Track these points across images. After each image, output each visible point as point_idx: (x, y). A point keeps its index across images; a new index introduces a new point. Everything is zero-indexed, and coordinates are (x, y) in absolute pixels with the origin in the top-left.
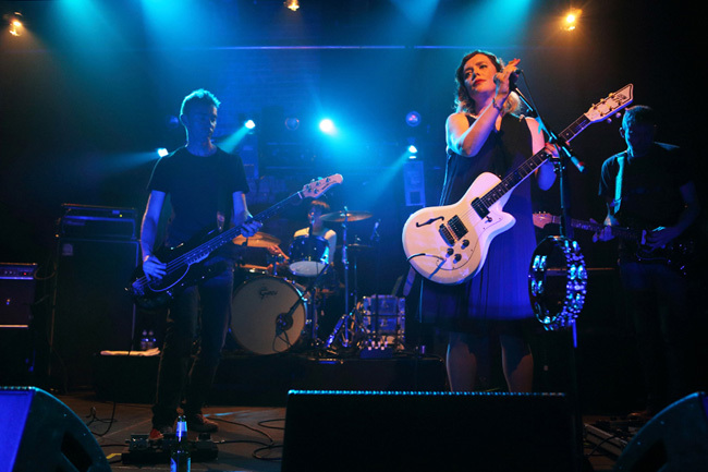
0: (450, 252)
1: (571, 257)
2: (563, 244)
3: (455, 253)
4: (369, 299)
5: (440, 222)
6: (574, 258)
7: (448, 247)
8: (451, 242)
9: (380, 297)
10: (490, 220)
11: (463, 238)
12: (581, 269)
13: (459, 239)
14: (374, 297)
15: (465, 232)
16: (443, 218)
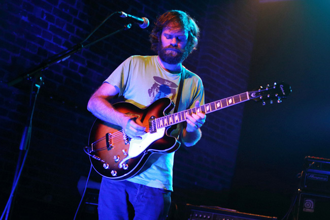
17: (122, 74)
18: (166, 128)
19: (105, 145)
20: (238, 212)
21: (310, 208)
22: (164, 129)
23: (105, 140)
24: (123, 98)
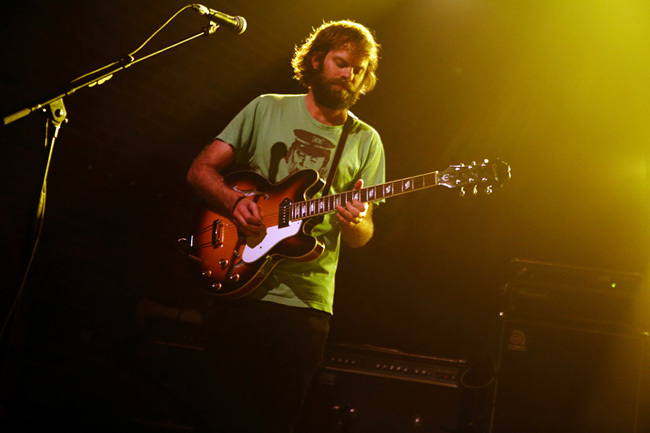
17: (243, 125)
18: (304, 221)
19: (210, 240)
20: (401, 353)
21: (519, 345)
22: (300, 221)
23: (211, 232)
24: (247, 166)
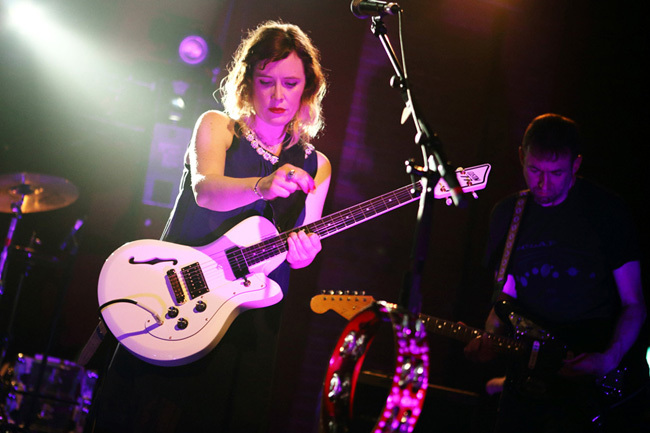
0: (172, 314)
1: (408, 345)
2: (399, 321)
3: (179, 316)
4: (29, 361)
5: (169, 266)
6: (413, 348)
7: (173, 305)
8: (179, 299)
9: (51, 360)
10: (246, 284)
11: (199, 299)
12: (420, 371)
13: (192, 298)
14: (39, 358)
15: (205, 290)
16: (175, 262)
